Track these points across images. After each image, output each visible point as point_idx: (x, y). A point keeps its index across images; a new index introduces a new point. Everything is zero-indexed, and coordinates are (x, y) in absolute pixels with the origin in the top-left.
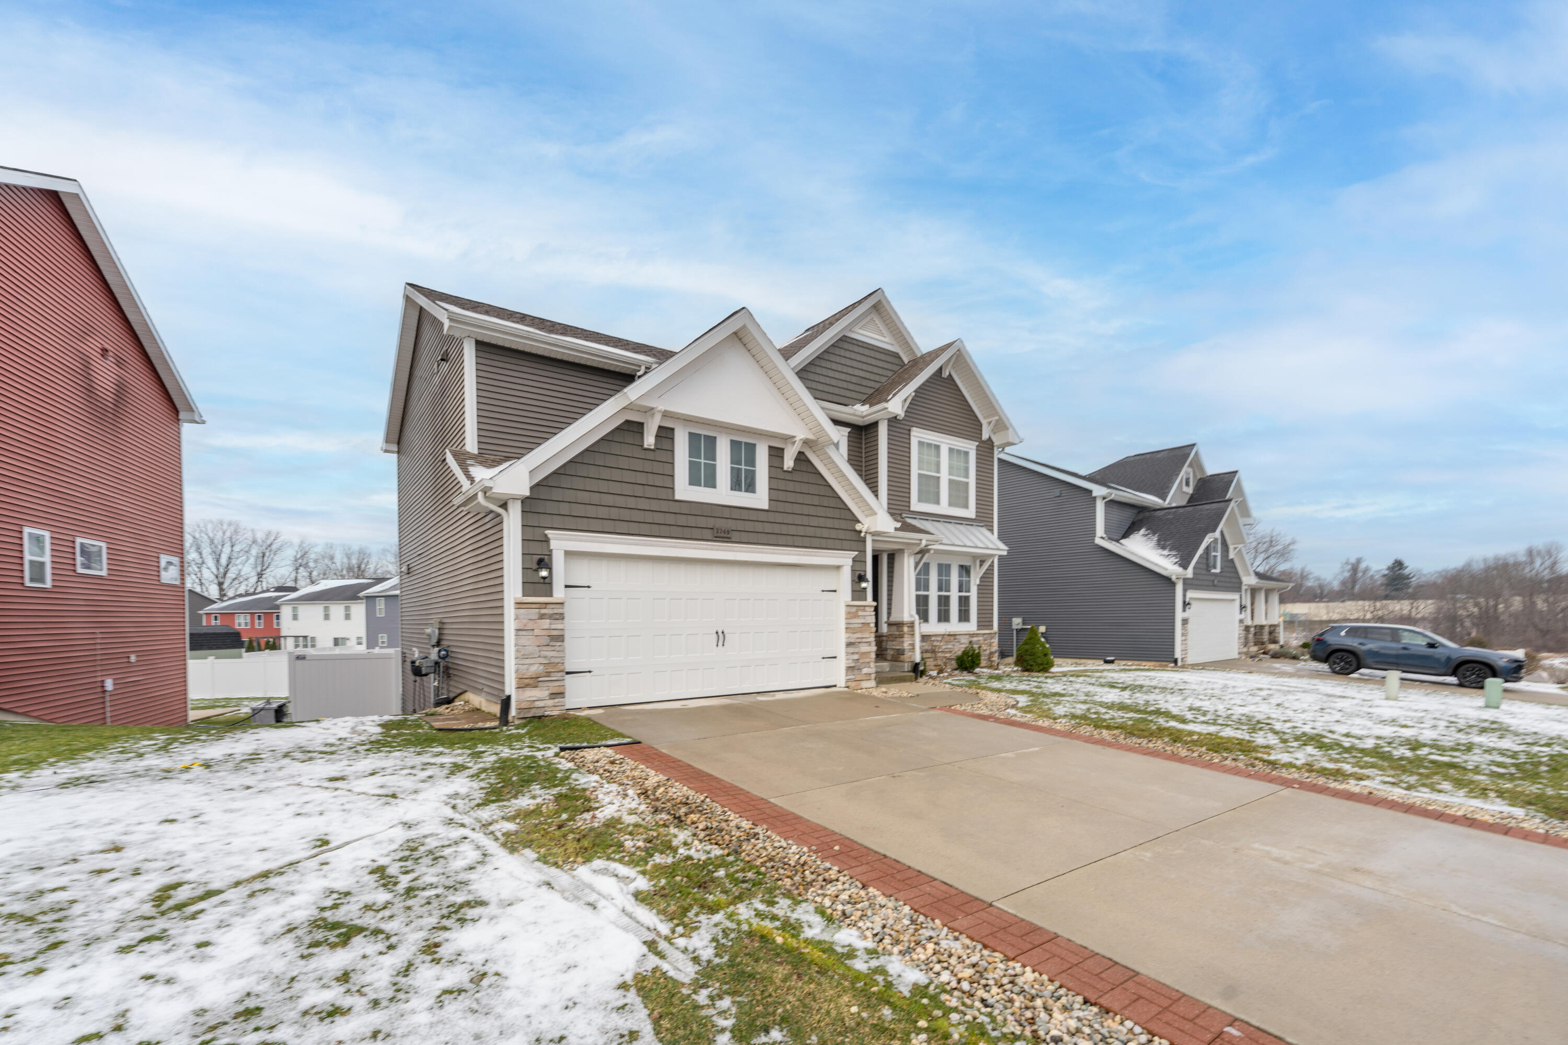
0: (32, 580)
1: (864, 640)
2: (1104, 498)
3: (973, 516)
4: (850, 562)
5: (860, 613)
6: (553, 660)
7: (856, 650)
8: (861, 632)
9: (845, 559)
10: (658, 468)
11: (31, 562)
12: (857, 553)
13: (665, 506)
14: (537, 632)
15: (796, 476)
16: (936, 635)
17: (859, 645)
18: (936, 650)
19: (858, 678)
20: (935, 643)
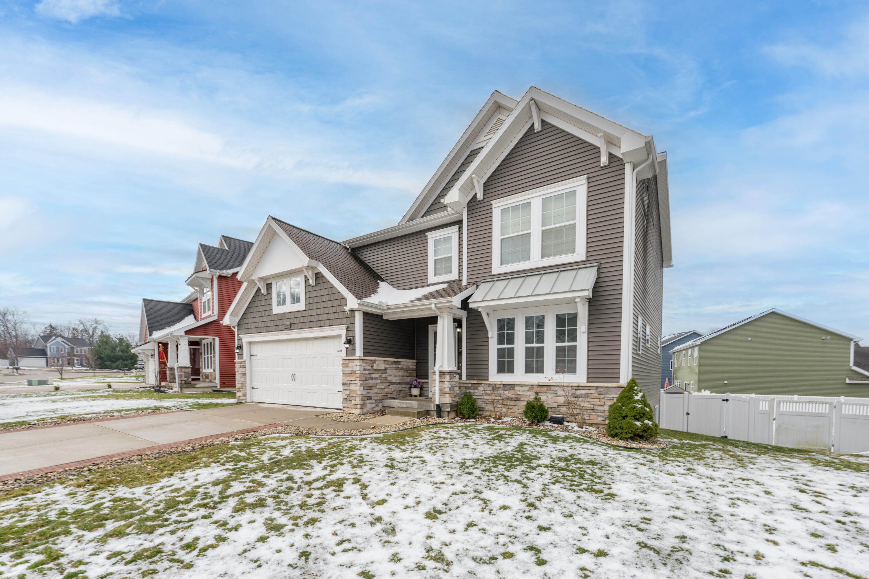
1: (353, 382)
3: (583, 258)
4: (345, 332)
5: (350, 364)
6: (244, 383)
7: (348, 388)
8: (350, 376)
9: (341, 331)
10: (268, 302)
12: (347, 325)
13: (270, 318)
14: (241, 373)
15: (318, 287)
16: (522, 385)
17: (351, 385)
18: (522, 399)
19: (349, 406)
20: (519, 393)
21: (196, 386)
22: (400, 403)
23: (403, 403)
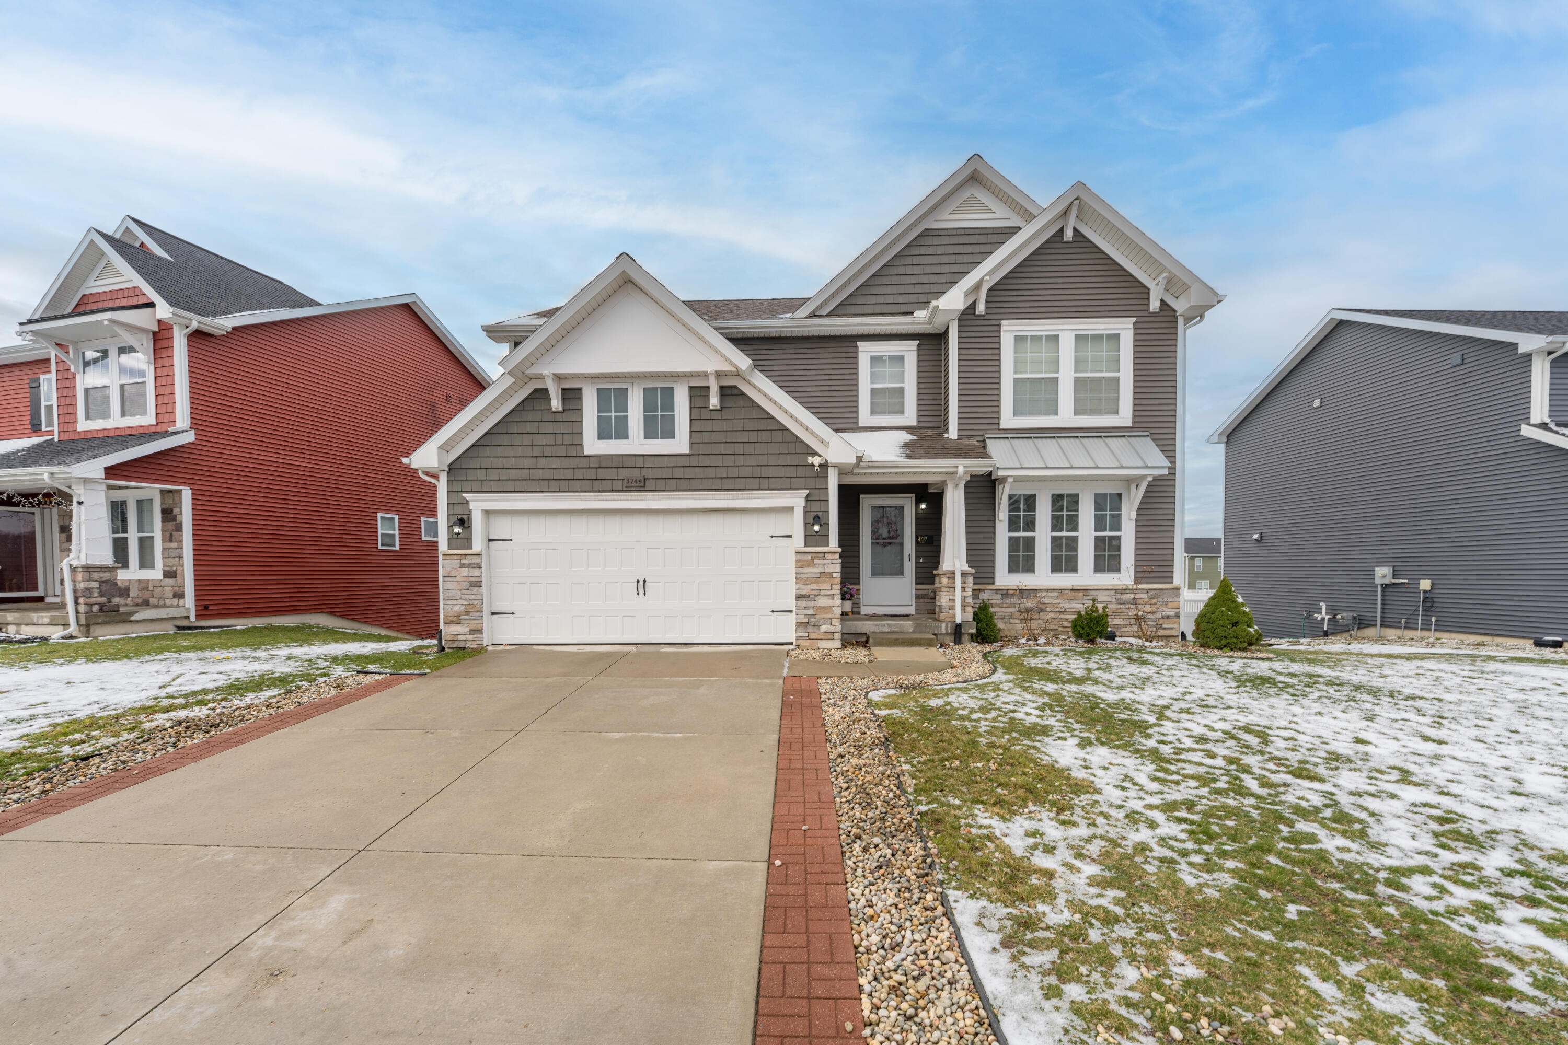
0: (382, 545)
1: (822, 593)
2: (1550, 353)
3: (1129, 423)
4: (802, 502)
5: (816, 561)
6: (471, 602)
7: (812, 604)
8: (817, 583)
9: (796, 500)
10: (566, 428)
11: (382, 535)
12: (808, 491)
13: (573, 463)
14: (458, 578)
15: (727, 414)
16: (1047, 590)
17: (817, 598)
18: (1048, 609)
19: (813, 636)
20: (1046, 601)
21: (133, 618)
22: (877, 625)
23: (884, 626)
